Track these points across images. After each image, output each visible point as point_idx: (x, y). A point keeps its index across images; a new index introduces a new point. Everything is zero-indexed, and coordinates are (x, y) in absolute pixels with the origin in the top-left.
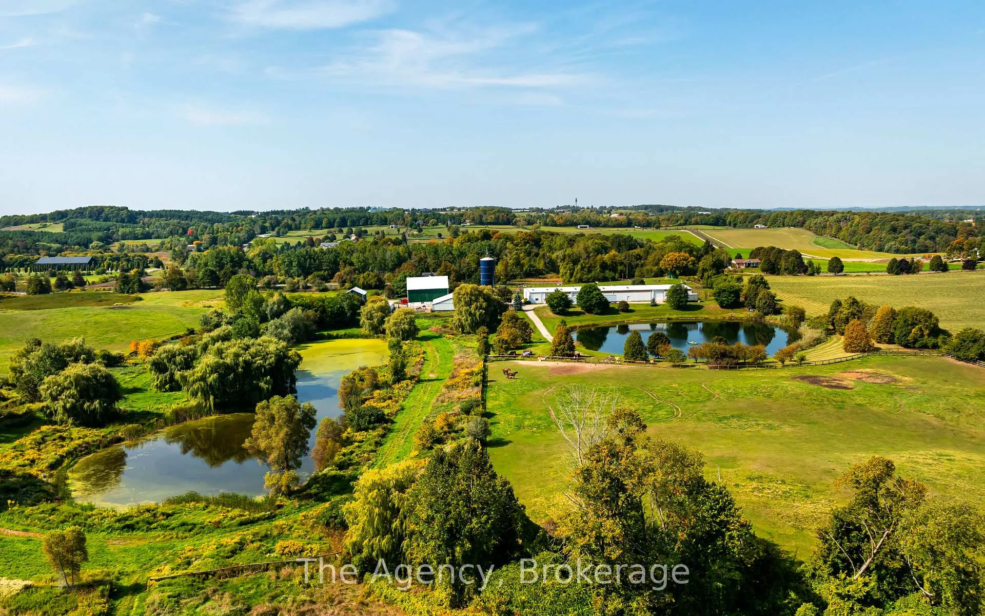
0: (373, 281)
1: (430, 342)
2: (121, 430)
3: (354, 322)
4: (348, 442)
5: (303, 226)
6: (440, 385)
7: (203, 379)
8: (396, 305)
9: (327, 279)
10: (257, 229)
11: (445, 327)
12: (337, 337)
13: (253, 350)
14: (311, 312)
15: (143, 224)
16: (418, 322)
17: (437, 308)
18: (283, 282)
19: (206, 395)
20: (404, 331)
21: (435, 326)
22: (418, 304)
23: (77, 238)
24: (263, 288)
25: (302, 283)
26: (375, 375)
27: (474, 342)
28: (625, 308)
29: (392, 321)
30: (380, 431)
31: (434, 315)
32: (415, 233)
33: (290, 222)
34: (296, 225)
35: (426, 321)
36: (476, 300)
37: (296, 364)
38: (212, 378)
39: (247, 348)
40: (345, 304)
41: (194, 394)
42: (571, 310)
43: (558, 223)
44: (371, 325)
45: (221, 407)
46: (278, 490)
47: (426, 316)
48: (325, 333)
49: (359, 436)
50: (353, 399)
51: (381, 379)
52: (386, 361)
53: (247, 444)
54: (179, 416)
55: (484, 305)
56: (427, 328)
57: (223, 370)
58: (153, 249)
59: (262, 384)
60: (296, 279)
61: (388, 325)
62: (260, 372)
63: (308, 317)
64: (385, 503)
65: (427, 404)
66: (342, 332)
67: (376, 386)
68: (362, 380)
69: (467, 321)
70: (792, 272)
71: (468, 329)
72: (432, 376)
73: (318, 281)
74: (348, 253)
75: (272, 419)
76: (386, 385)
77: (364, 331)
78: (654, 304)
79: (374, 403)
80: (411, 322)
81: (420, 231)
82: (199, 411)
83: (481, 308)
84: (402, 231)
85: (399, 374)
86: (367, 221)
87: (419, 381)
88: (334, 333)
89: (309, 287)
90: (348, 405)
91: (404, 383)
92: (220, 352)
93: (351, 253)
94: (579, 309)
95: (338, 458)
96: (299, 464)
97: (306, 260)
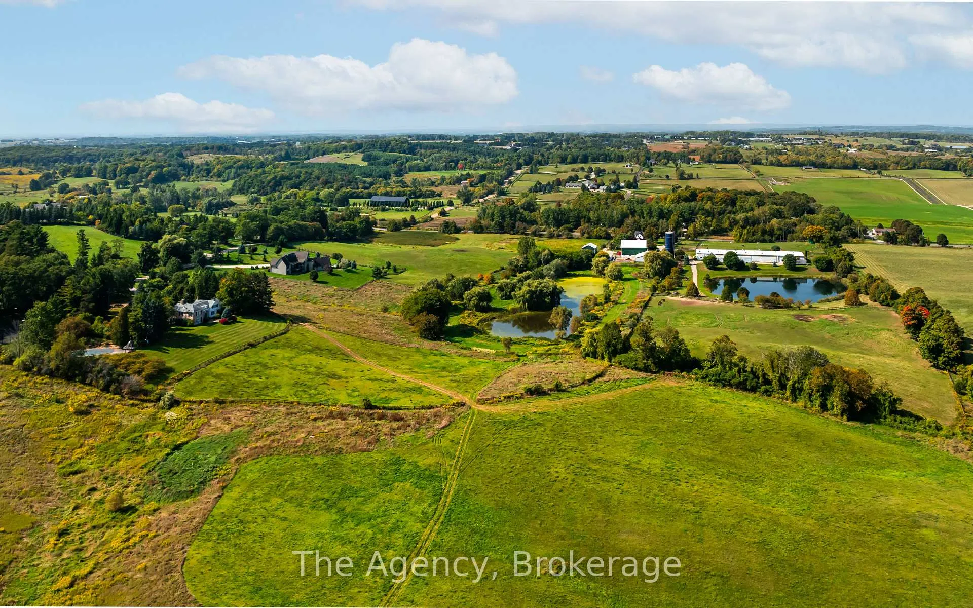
0: (603, 234)
1: (629, 282)
2: (495, 314)
3: (589, 267)
4: (583, 325)
5: (551, 160)
6: (625, 306)
7: (523, 296)
8: (614, 256)
9: (571, 230)
10: (514, 166)
11: (640, 273)
12: (579, 275)
13: (543, 285)
14: (565, 261)
15: (421, 155)
16: (623, 269)
17: (637, 260)
18: (544, 231)
19: (524, 303)
20: (615, 275)
21: (634, 272)
22: (627, 257)
23: (379, 171)
24: (531, 234)
25: (556, 233)
26: (596, 299)
27: (650, 284)
28: (755, 267)
29: (609, 269)
30: (595, 322)
31: (636, 265)
32: (647, 172)
33: (540, 158)
34: (545, 161)
35: (630, 268)
36: (656, 260)
37: (561, 292)
38: (527, 296)
39: (540, 284)
40: (584, 257)
41: (519, 302)
42: (719, 266)
43: (784, 163)
44: (597, 270)
45: (530, 309)
46: (559, 337)
47: (631, 266)
48: (572, 272)
49: (587, 323)
50: (585, 309)
51: (599, 301)
52: (602, 293)
53: (549, 321)
54: (514, 311)
55: (661, 263)
56: (629, 273)
57: (531, 293)
58: (436, 184)
59: (546, 300)
60: (552, 229)
61: (607, 271)
62: (546, 295)
63: (563, 263)
64: (592, 338)
65: (617, 314)
66: (581, 272)
67: (596, 304)
68: (590, 301)
69: (651, 272)
70: (908, 242)
71: (651, 276)
72: (624, 301)
73: (567, 232)
74: (587, 210)
75: (558, 313)
76: (601, 304)
77: (593, 272)
78: (775, 265)
79: (595, 311)
80: (619, 271)
81: (651, 171)
82: (521, 309)
83: (659, 264)
84: (636, 170)
85: (607, 299)
86: (606, 157)
87: (617, 303)
88: (577, 273)
89: (561, 235)
90: (583, 312)
91: (609, 304)
92: (529, 285)
93: (589, 210)
94: (725, 266)
95: (579, 329)
96: (566, 329)
97: (558, 215)
